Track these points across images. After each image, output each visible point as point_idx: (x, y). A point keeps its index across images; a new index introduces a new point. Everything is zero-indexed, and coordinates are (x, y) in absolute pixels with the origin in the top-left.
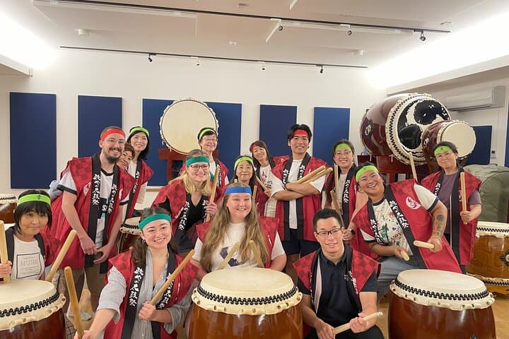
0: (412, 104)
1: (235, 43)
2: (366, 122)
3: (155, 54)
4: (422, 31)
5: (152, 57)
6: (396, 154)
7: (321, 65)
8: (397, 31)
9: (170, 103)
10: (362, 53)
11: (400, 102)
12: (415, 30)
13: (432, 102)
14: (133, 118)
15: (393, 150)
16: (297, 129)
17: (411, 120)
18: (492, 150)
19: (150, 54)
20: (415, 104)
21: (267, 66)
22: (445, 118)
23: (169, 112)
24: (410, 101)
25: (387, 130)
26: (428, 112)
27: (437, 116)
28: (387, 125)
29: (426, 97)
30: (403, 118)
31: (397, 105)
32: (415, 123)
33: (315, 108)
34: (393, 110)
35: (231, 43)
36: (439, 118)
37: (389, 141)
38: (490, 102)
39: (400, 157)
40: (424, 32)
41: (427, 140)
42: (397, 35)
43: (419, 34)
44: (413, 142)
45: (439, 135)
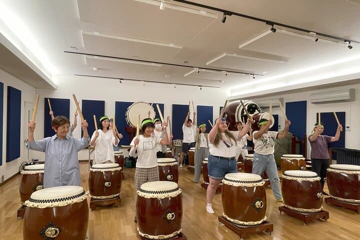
0: (246, 105)
2: (225, 113)
3: (123, 79)
4: (254, 75)
5: (121, 81)
7: (201, 86)
10: (223, 82)
12: (251, 74)
13: (254, 104)
14: (110, 112)
18: (279, 125)
19: (121, 79)
20: (248, 105)
21: (177, 86)
22: (259, 111)
25: (236, 117)
26: (252, 109)
27: (256, 110)
29: (252, 102)
30: (243, 111)
33: (198, 106)
34: (238, 108)
43: (252, 76)
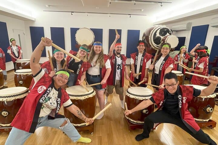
0: (159, 29)
1: (98, 8)
2: (144, 35)
3: (73, 12)
4: (161, 3)
5: (72, 13)
6: (152, 46)
7: (130, 15)
8: (152, 3)
9: (78, 29)
10: (142, 10)
11: (155, 28)
12: (159, 2)
13: (166, 28)
15: (151, 45)
16: (140, 42)
17: (158, 35)
19: (72, 12)
20: (160, 29)
21: (111, 15)
22: (170, 34)
23: (78, 32)
24: (158, 28)
25: (150, 38)
26: (164, 32)
27: (167, 33)
28: (150, 37)
29: (164, 26)
30: (155, 34)
31: (154, 29)
32: (159, 36)
33: (128, 30)
34: (152, 31)
35: (96, 8)
36: (168, 34)
37: (150, 42)
38: (185, 28)
39: (153, 48)
40: (162, 3)
41: (162, 42)
42: (153, 4)
43: (160, 4)
44: (158, 42)
45: (166, 40)
